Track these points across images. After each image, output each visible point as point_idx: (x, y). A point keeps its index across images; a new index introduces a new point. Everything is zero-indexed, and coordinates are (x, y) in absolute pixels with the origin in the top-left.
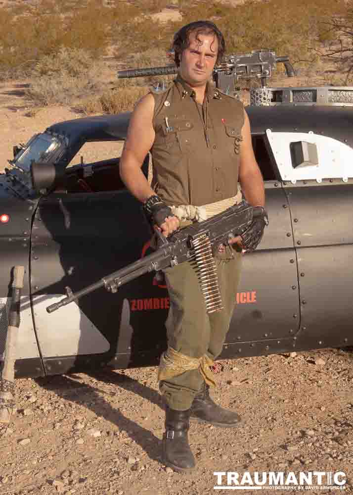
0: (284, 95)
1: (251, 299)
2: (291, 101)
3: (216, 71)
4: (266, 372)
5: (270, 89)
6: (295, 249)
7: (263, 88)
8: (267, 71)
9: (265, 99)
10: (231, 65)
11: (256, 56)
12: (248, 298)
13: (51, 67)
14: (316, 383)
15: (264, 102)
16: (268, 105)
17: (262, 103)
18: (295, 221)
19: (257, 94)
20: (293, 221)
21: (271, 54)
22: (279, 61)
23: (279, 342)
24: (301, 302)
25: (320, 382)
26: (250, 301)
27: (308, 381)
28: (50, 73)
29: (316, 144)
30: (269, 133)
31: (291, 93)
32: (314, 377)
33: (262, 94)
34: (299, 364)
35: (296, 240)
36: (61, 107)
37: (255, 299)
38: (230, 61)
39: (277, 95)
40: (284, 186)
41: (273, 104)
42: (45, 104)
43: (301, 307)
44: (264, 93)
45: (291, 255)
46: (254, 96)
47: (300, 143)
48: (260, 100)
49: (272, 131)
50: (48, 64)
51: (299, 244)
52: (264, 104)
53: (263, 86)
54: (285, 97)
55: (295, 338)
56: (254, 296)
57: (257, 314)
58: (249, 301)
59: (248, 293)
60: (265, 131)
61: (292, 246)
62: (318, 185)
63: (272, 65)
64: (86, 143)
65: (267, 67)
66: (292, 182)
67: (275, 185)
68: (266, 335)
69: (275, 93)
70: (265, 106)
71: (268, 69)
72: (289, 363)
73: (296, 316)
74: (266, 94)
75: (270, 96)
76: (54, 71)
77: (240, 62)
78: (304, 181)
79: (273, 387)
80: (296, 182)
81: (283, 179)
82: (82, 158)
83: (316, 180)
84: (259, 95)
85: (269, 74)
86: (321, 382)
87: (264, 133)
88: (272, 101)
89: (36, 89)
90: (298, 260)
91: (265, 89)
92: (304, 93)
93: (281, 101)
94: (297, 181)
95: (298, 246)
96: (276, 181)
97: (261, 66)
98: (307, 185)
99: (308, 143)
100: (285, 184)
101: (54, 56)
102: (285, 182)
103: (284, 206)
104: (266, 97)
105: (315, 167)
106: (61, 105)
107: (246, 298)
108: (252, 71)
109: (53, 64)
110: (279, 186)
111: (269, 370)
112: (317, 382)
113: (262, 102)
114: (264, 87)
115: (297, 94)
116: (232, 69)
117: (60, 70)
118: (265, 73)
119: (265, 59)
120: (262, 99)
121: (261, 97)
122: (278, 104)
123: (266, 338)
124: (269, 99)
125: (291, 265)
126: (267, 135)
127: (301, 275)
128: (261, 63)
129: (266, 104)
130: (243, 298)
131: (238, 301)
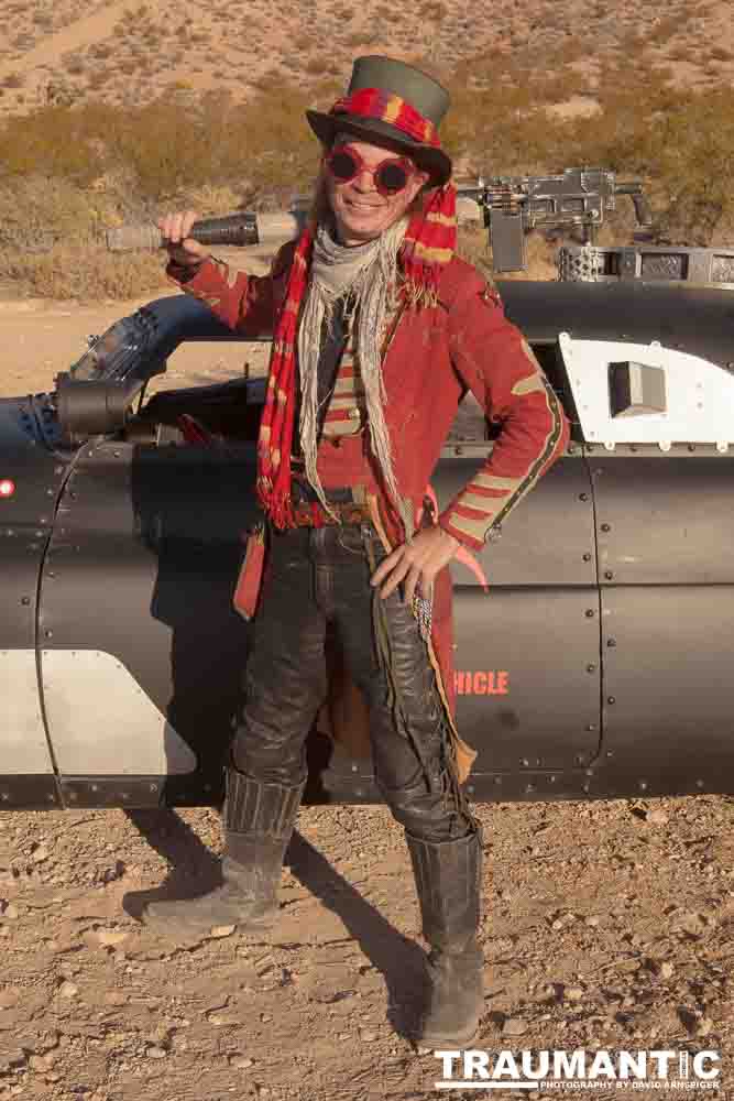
1: (496, 687)
3: (489, 207)
4: (535, 832)
5: (597, 249)
6: (598, 587)
7: (585, 245)
8: (595, 212)
9: (586, 267)
10: (522, 196)
11: (575, 179)
12: (491, 685)
14: (629, 868)
15: (584, 275)
16: (592, 280)
17: (581, 276)
18: (605, 528)
19: (571, 258)
20: (598, 527)
21: (605, 177)
22: (622, 192)
23: (553, 779)
24: (605, 702)
25: (639, 866)
26: (494, 692)
27: (614, 860)
29: (665, 369)
30: (565, 340)
31: (639, 259)
32: (630, 854)
33: (581, 259)
34: (611, 817)
35: (604, 567)
37: (505, 686)
38: (519, 187)
39: (612, 262)
40: (587, 454)
41: (599, 278)
43: (604, 712)
44: (586, 257)
45: (590, 601)
46: (565, 261)
47: (625, 365)
48: (577, 270)
49: (572, 337)
51: (610, 578)
52: (584, 279)
53: (586, 241)
54: (626, 264)
55: (589, 773)
56: (502, 682)
57: (508, 718)
58: (491, 691)
59: (492, 675)
60: (557, 337)
61: (594, 582)
62: (661, 455)
63: (606, 199)
64: (184, 344)
65: (594, 203)
66: (607, 445)
68: (526, 763)
69: (608, 257)
70: (585, 282)
71: (598, 208)
72: (591, 814)
73: (591, 727)
74: (590, 257)
75: (599, 262)
77: (540, 191)
78: (633, 446)
79: (537, 870)
80: (613, 445)
81: (588, 438)
82: (247, 366)
83: (658, 444)
84: (574, 259)
85: (596, 219)
86: (641, 867)
87: (554, 340)
88: (600, 274)
90: (606, 612)
91: (588, 248)
92: (663, 259)
93: (618, 274)
94: (617, 444)
95: (607, 581)
96: (574, 443)
97: (583, 200)
98: (638, 454)
99: (644, 367)
100: (589, 450)
102: (590, 446)
103: (581, 497)
104: (588, 263)
105: (656, 417)
107: (487, 683)
108: (563, 210)
110: (578, 452)
111: (543, 826)
112: (633, 865)
113: (579, 272)
114: (588, 244)
115: (648, 260)
116: (522, 203)
118: (590, 215)
119: (592, 187)
120: (580, 268)
121: (578, 263)
122: (611, 279)
123: (527, 769)
124: (593, 270)
125: (589, 621)
126: (562, 345)
127: (609, 644)
128: (583, 194)
129: (589, 279)
130: (480, 683)
131: (468, 691)
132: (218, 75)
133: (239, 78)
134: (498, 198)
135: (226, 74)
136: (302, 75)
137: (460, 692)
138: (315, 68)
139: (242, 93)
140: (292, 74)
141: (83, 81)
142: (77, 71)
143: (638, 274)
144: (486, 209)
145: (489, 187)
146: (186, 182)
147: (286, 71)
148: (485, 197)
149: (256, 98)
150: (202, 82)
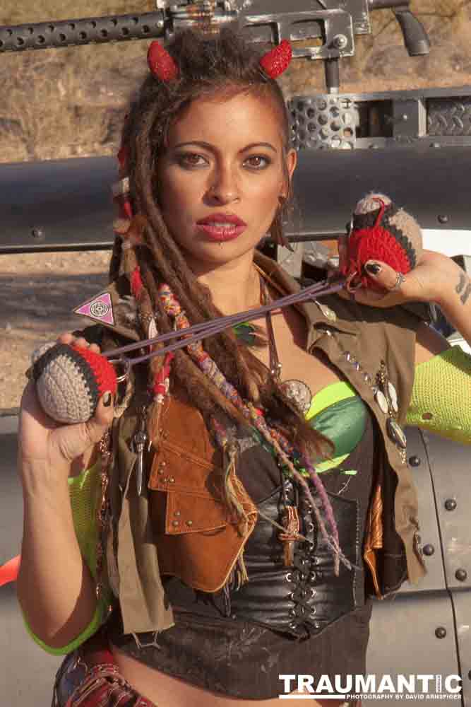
2: (422, 133)
7: (329, 92)
8: (343, 40)
9: (335, 128)
15: (333, 138)
16: (346, 146)
17: (328, 141)
19: (311, 112)
31: (422, 108)
33: (327, 112)
38: (222, 4)
41: (360, 144)
44: (334, 110)
45: (439, 613)
46: (302, 120)
48: (321, 133)
52: (335, 144)
53: (329, 84)
54: (401, 119)
63: (358, 19)
65: (340, 25)
69: (366, 108)
70: (336, 150)
71: (346, 32)
74: (341, 110)
75: (351, 118)
77: (254, 10)
84: (317, 116)
85: (348, 48)
88: (358, 136)
91: (334, 95)
92: (462, 106)
93: (389, 134)
97: (321, 21)
104: (338, 120)
108: (293, 38)
113: (324, 137)
114: (333, 90)
115: (439, 110)
118: (335, 45)
120: (327, 127)
121: (322, 121)
122: (378, 143)
124: (349, 130)
129: (340, 144)
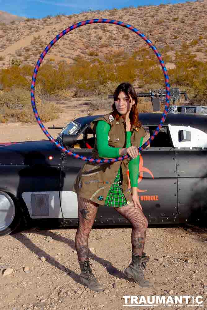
0: (183, 109)
1: (156, 199)
6: (177, 178)
8: (176, 98)
9: (174, 111)
10: (159, 94)
11: (171, 91)
12: (155, 198)
13: (103, 91)
18: (178, 165)
19: (170, 108)
21: (178, 90)
22: (181, 93)
23: (167, 219)
24: (179, 202)
28: (102, 94)
29: (191, 132)
30: (169, 125)
31: (185, 109)
35: (178, 174)
36: (106, 111)
38: (159, 92)
39: (179, 109)
40: (175, 150)
41: (177, 113)
42: (98, 109)
43: (178, 204)
44: (174, 108)
45: (175, 181)
47: (183, 131)
49: (171, 125)
50: (101, 89)
53: (174, 104)
55: (175, 217)
56: (157, 198)
57: (158, 205)
58: (155, 200)
59: (155, 196)
61: (176, 177)
62: (190, 150)
63: (178, 95)
65: (175, 96)
66: (178, 148)
67: (171, 150)
68: (162, 215)
73: (176, 207)
75: (176, 109)
76: (104, 93)
77: (164, 93)
78: (184, 148)
81: (174, 146)
83: (189, 148)
87: (167, 126)
89: (94, 102)
90: (178, 183)
91: (174, 106)
92: (191, 108)
93: (181, 112)
94: (181, 148)
95: (178, 177)
96: (172, 148)
97: (173, 95)
98: (185, 150)
99: (186, 131)
101: (105, 86)
102: (175, 148)
103: (174, 159)
105: (189, 142)
106: (106, 110)
109: (104, 90)
110: (173, 150)
113: (172, 112)
115: (187, 109)
116: (159, 96)
117: (107, 93)
118: (174, 99)
119: (175, 93)
121: (172, 109)
122: (179, 113)
123: (162, 216)
124: (175, 111)
125: (175, 185)
126: (169, 127)
127: (179, 190)
128: (173, 94)
129: (174, 113)
130: (152, 198)
131: (150, 199)
132: (62, 56)
133: (69, 57)
134: (154, 95)
135: (65, 56)
136: (87, 56)
137: (148, 200)
138: (91, 55)
139: (69, 61)
140: (85, 56)
141: (22, 58)
142: (20, 55)
143: (185, 112)
144: (151, 97)
145: (152, 92)
146: (58, 89)
147: (83, 55)
148: (151, 95)
149: (74, 63)
150: (58, 59)
